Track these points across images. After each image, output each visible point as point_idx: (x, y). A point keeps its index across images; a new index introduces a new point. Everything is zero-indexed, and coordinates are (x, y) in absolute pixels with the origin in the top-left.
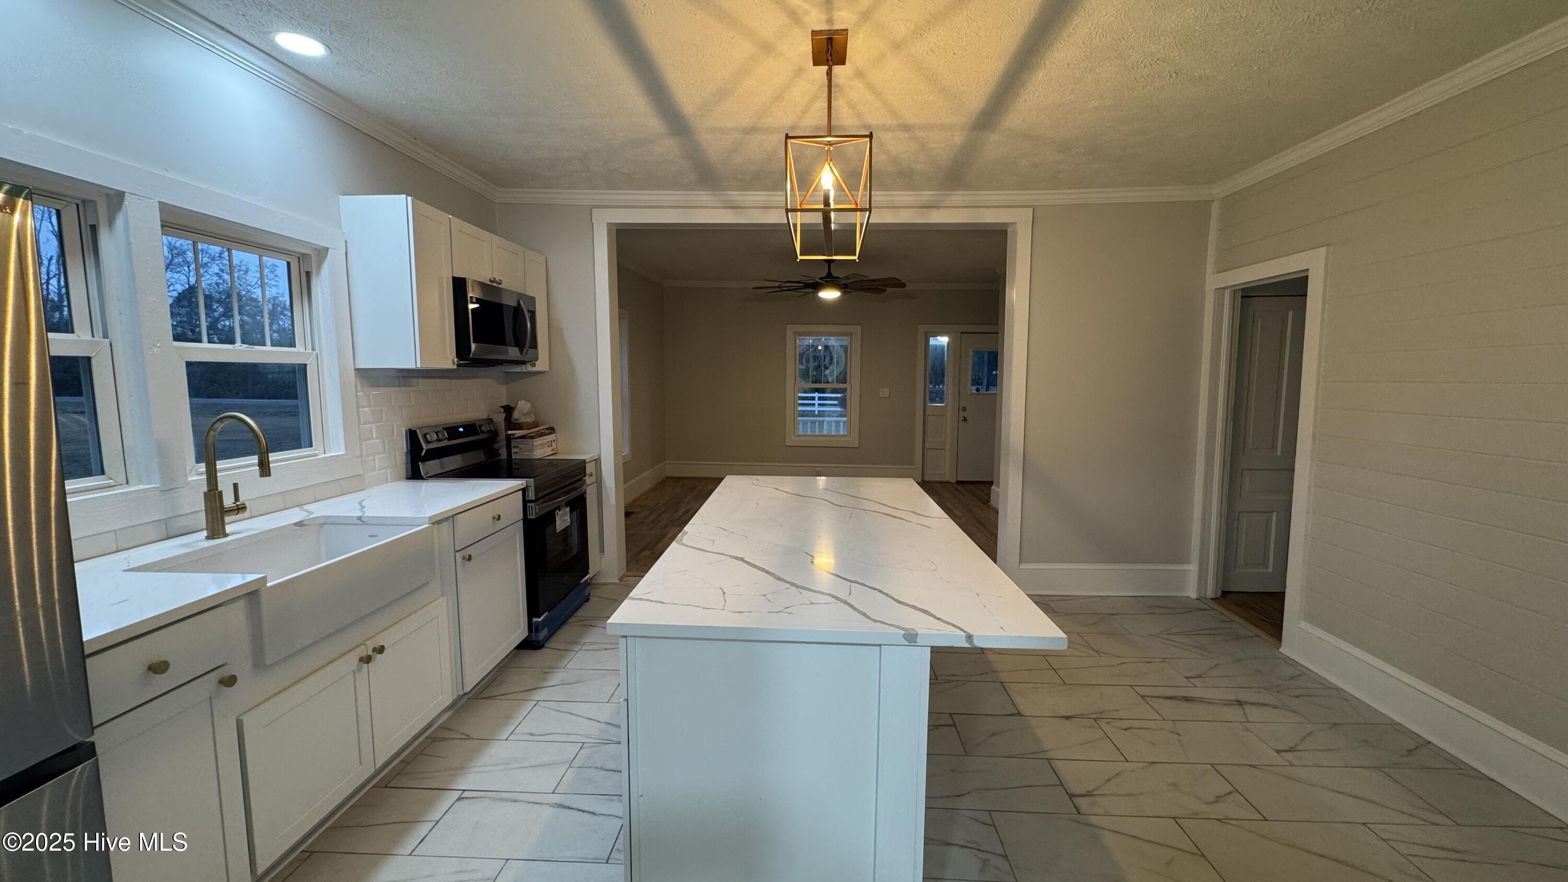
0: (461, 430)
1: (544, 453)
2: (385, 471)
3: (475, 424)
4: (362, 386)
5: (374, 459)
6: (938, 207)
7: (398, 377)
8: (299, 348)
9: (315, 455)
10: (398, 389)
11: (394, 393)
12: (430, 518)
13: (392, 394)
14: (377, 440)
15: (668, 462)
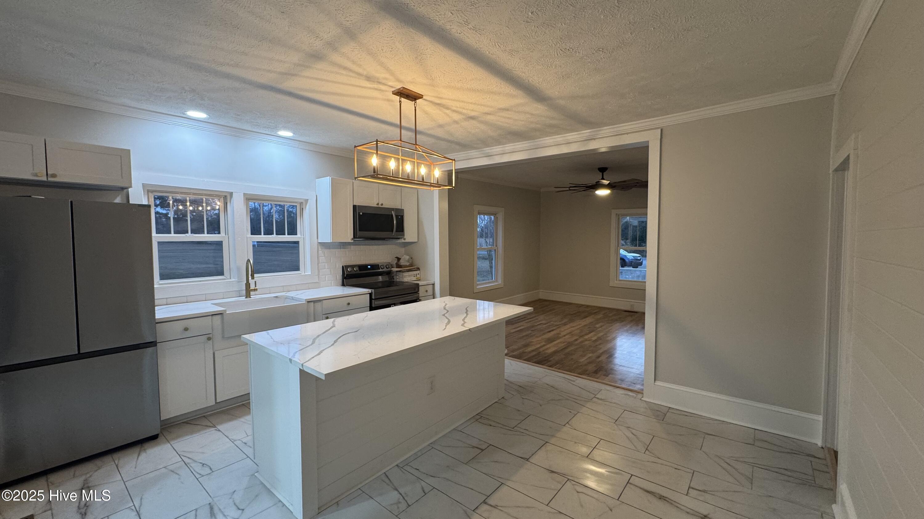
0: (369, 267)
1: (410, 279)
2: (330, 282)
3: (378, 265)
4: (321, 249)
5: (326, 277)
6: (594, 139)
7: (340, 245)
8: (299, 235)
9: (301, 274)
10: (340, 250)
11: (337, 251)
12: (306, 300)
13: (337, 252)
14: (327, 270)
15: (541, 290)
